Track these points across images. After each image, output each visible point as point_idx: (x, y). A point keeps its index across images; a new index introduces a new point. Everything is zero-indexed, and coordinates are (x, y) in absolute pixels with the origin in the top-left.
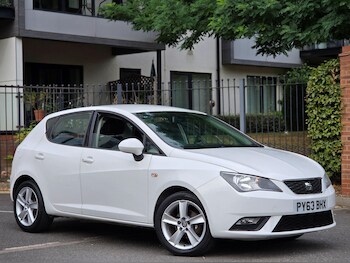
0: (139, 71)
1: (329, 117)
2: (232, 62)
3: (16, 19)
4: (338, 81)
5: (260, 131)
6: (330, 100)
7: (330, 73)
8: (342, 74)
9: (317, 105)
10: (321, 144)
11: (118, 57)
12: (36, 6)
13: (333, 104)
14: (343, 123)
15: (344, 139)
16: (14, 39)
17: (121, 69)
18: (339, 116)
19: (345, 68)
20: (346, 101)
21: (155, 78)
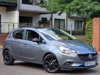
0: (46, 18)
1: (90, 33)
2: (71, 16)
3: (18, 6)
4: (92, 25)
5: (77, 35)
6: (90, 30)
7: (91, 24)
8: (93, 24)
9: (88, 31)
10: (88, 39)
12: (23, 3)
13: (91, 31)
14: (93, 35)
15: (93, 38)
16: (17, 11)
17: (42, 18)
18: (92, 33)
19: (94, 23)
20: (94, 30)
21: (51, 21)
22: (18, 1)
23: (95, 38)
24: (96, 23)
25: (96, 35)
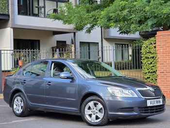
0: (65, 42)
1: (151, 63)
3: (10, 19)
4: (155, 47)
6: (152, 56)
7: (152, 44)
8: (157, 44)
9: (146, 58)
10: (148, 75)
11: (56, 36)
12: (19, 13)
13: (153, 58)
14: (157, 65)
15: (158, 73)
16: (9, 28)
17: (57, 41)
18: (156, 63)
19: (159, 41)
20: (159, 56)
21: (73, 45)
22: (10, 11)
23: (163, 72)
24: (163, 41)
25: (165, 66)
